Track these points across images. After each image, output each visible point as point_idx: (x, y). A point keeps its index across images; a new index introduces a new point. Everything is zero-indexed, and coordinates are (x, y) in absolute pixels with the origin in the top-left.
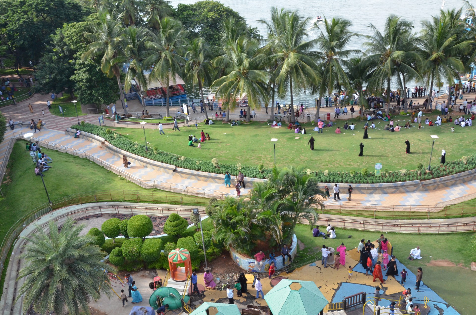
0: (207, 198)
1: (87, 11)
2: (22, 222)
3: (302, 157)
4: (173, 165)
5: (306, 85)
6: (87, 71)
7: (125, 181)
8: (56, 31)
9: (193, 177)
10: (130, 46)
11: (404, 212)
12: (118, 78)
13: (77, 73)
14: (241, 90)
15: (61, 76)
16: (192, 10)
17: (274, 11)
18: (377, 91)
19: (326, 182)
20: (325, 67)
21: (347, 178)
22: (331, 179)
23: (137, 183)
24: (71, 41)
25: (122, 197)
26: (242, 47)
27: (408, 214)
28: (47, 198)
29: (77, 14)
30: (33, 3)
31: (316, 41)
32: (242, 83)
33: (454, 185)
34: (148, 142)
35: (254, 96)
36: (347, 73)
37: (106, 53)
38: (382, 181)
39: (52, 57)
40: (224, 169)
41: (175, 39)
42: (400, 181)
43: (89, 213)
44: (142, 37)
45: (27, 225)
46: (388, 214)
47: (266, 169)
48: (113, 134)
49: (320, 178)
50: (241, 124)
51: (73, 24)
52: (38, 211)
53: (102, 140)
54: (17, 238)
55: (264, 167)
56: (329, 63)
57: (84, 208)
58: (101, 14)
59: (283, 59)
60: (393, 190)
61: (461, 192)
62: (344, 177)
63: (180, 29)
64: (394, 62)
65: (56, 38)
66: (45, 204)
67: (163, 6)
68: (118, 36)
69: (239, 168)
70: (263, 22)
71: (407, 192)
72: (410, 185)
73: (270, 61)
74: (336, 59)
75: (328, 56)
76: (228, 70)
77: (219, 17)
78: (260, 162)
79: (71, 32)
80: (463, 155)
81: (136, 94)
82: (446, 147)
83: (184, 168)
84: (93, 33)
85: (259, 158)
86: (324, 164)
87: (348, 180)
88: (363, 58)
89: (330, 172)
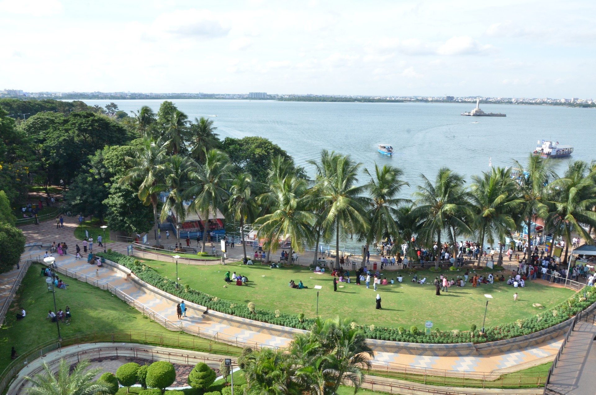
0: (239, 347)
1: (131, 135)
2: (24, 358)
3: (346, 308)
4: (204, 306)
5: (354, 231)
6: (122, 196)
7: (148, 320)
8: (96, 152)
9: (225, 321)
10: (172, 175)
11: (457, 378)
12: (155, 206)
13: (111, 197)
14: (286, 230)
15: (93, 198)
16: (239, 144)
17: (325, 154)
18: (427, 242)
19: (372, 338)
20: (374, 214)
21: (395, 335)
22: (378, 335)
23: (161, 324)
24: (111, 163)
25: (143, 339)
26: (289, 187)
27: (462, 381)
28: (57, 332)
29: (121, 137)
30: (77, 122)
31: (366, 187)
32: (286, 223)
33: (509, 351)
34: (178, 279)
35: (298, 238)
36: (396, 222)
37: (146, 179)
38: (433, 341)
39: (87, 178)
40: (261, 315)
41: (220, 172)
42: (452, 342)
43: (103, 354)
44: (187, 167)
45: (29, 363)
46: (439, 379)
47: (307, 319)
48: (142, 266)
49: (365, 333)
50: (282, 267)
51: (115, 147)
52: (44, 347)
53: (129, 271)
54: (14, 377)
55: (305, 317)
56: (378, 210)
57: (99, 348)
58: (146, 140)
59: (331, 202)
60: (445, 352)
61: (517, 359)
62: (391, 334)
63: (226, 163)
64: (444, 214)
65: (94, 159)
66: (54, 339)
67: (210, 138)
68: (161, 163)
69: (277, 316)
70: (313, 163)
71: (460, 355)
72: (463, 348)
73: (318, 203)
74: (386, 207)
75: (377, 203)
76: (273, 208)
77: (266, 154)
78: (300, 311)
79: (112, 155)
80: (517, 318)
81: (171, 225)
82: (500, 308)
83: (216, 310)
84: (134, 157)
85: (299, 306)
86: (369, 317)
87: (396, 337)
88: (414, 208)
89: (376, 327)
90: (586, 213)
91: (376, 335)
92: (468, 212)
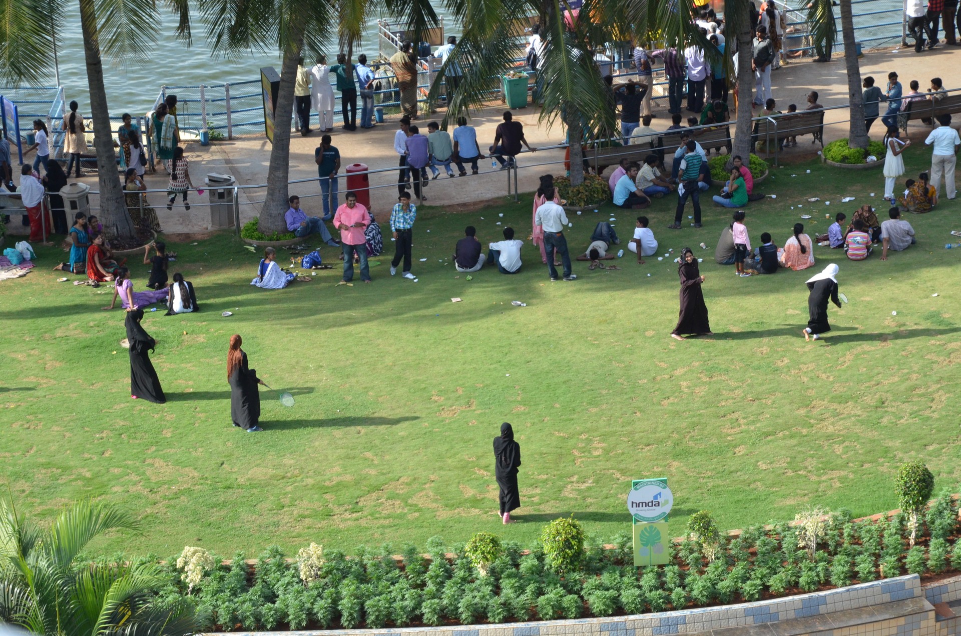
19: (312, 624)
21: (449, 590)
22: (345, 604)
38: (678, 593)
42: (793, 588)
49: (271, 598)
62: (431, 587)
72: (859, 610)
86: (305, 505)
87: (456, 599)
89: (341, 557)
91: (336, 601)
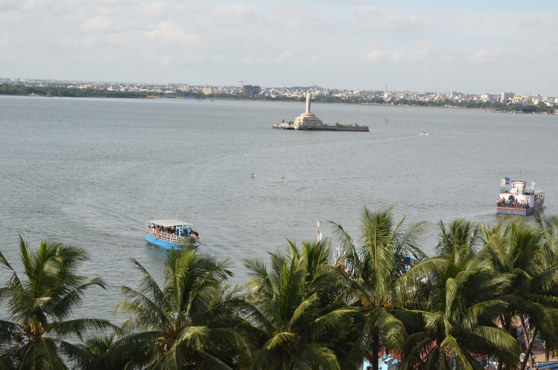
20: (20, 360)
56: (32, 350)
75: (28, 332)
88: (116, 339)
90: (482, 331)
92: (238, 344)
